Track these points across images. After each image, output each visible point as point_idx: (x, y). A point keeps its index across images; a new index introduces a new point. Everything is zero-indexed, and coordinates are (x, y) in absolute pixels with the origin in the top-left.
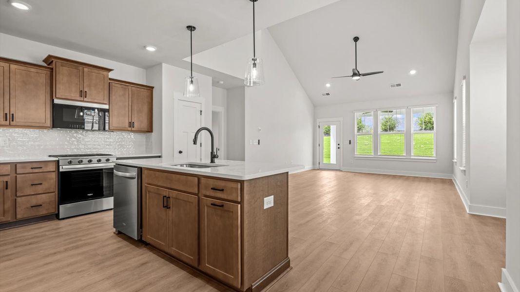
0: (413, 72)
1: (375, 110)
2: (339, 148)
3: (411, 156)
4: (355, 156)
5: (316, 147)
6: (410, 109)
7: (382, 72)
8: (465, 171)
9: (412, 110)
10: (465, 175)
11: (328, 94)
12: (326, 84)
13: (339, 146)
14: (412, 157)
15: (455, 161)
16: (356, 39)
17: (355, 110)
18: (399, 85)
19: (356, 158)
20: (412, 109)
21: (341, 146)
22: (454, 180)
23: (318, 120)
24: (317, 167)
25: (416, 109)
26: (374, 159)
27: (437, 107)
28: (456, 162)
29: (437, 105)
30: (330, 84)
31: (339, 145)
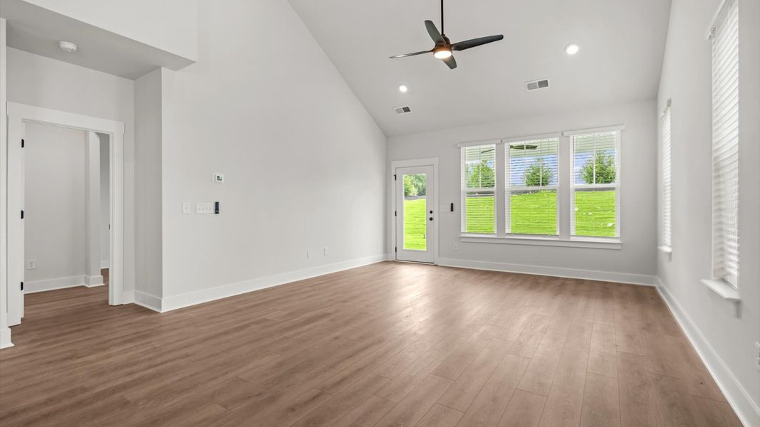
0: (572, 50)
1: (499, 142)
2: (431, 219)
3: (570, 236)
4: (462, 235)
5: (390, 217)
6: (568, 137)
7: (500, 37)
8: (738, 303)
9: (571, 141)
10: (738, 315)
11: (407, 110)
12: (399, 86)
13: (431, 216)
14: (572, 239)
15: (667, 249)
17: (461, 143)
18: (544, 84)
19: (463, 240)
20: (571, 138)
21: (435, 215)
22: (661, 289)
23: (394, 164)
24: (392, 257)
25: (580, 137)
26: (497, 241)
27: (622, 131)
28: (670, 254)
29: (623, 127)
30: (407, 86)
31: (431, 213)
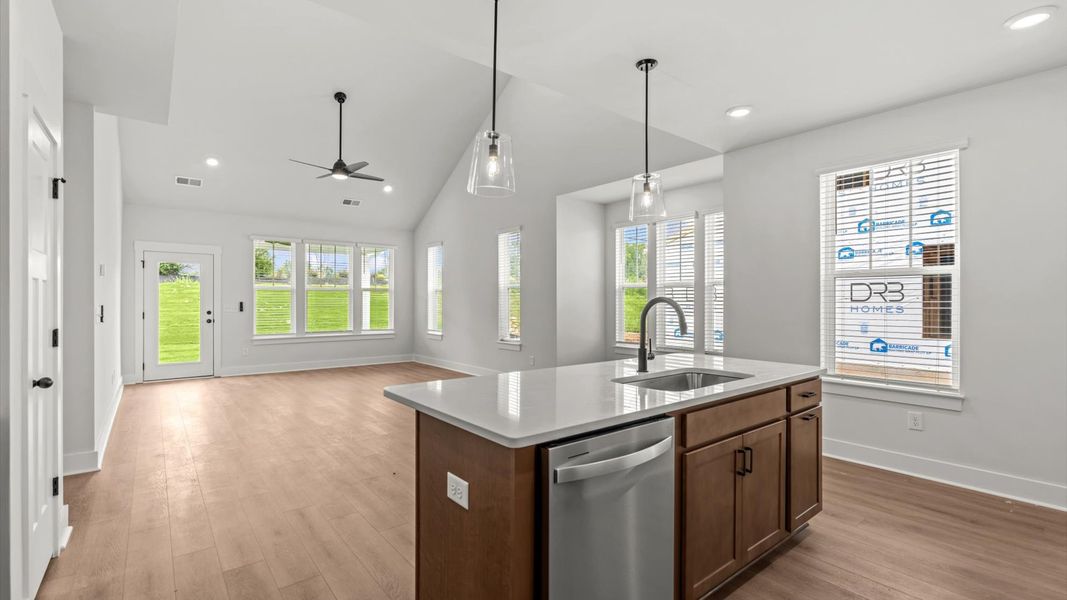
0: (388, 189)
1: (300, 241)
2: (209, 321)
3: (361, 330)
4: (255, 338)
5: (132, 321)
6: (360, 248)
8: (520, 345)
10: (521, 350)
12: (206, 159)
13: (210, 317)
14: (363, 333)
16: (340, 97)
17: (253, 234)
19: (256, 343)
21: (217, 316)
23: (139, 246)
24: (137, 376)
26: (297, 341)
27: (395, 250)
29: (396, 247)
30: (218, 159)
31: (209, 313)
